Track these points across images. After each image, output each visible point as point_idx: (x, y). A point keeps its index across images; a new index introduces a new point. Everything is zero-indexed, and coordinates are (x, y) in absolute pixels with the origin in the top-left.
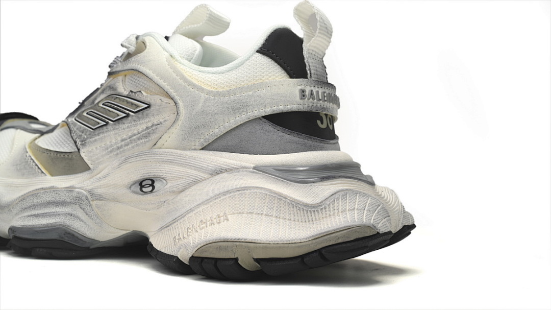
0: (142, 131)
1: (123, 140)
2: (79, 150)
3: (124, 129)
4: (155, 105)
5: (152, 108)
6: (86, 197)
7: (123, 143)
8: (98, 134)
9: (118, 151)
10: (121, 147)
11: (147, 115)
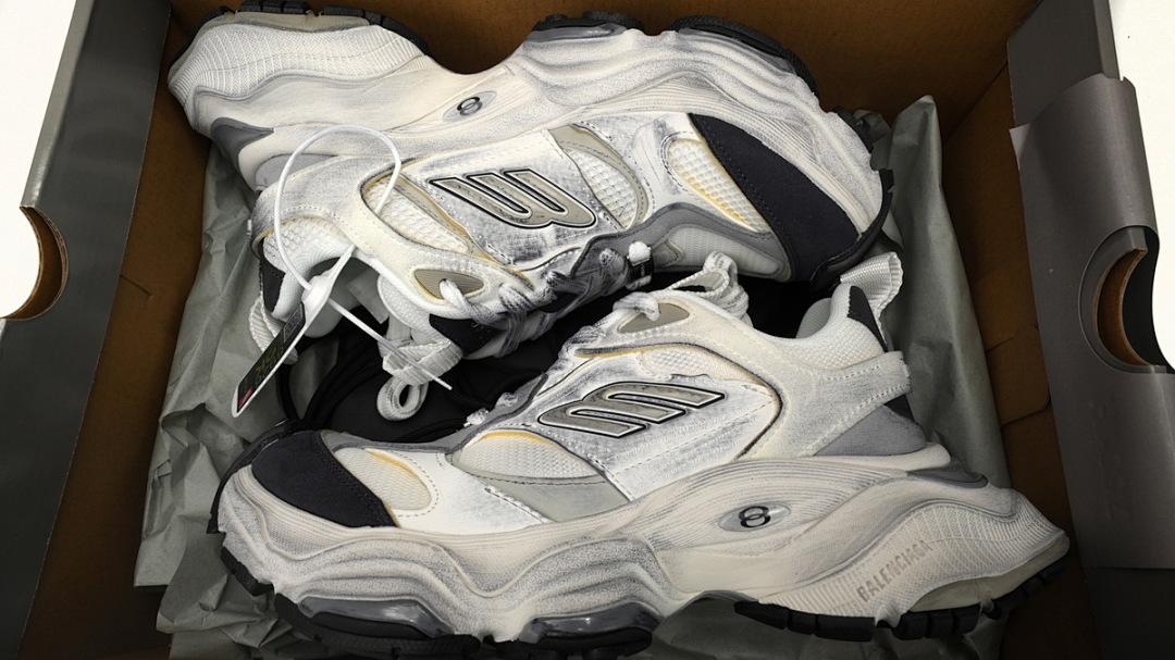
0: (716, 435)
1: (684, 451)
2: (602, 473)
3: (683, 433)
4: (735, 395)
5: (731, 399)
6: (648, 547)
7: (686, 455)
8: (636, 444)
9: (679, 468)
10: (683, 461)
11: (723, 410)
